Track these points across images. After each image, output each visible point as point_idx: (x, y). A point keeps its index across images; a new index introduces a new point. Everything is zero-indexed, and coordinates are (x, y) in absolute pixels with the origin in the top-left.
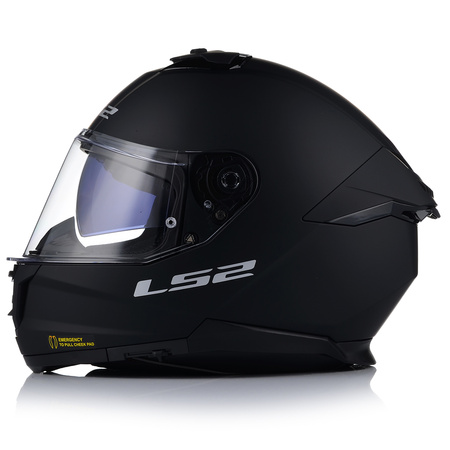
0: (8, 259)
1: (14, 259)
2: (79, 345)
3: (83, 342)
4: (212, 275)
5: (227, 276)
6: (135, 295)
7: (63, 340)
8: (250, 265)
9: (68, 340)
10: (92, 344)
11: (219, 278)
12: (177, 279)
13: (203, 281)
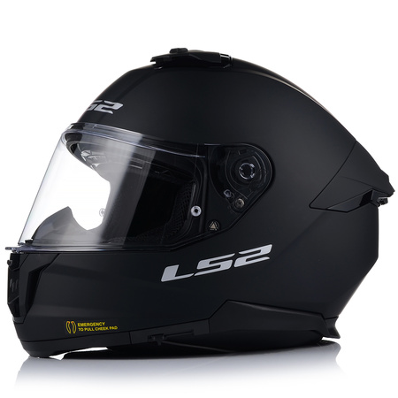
0: (7, 248)
1: (10, 248)
2: (101, 329)
3: (105, 326)
4: (234, 259)
5: (247, 260)
6: (162, 280)
7: (82, 325)
8: (267, 249)
9: (88, 324)
10: (116, 328)
11: (241, 262)
12: (203, 264)
13: (226, 266)
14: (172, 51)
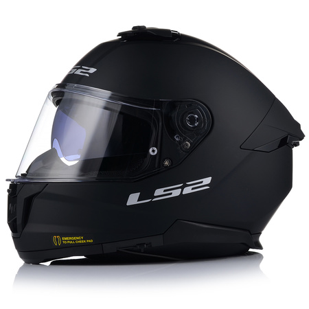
0: (7, 180)
1: (10, 180)
2: (80, 242)
3: (84, 240)
4: (182, 188)
5: (193, 189)
6: (128, 204)
7: (66, 239)
8: (207, 180)
9: (70, 238)
10: (91, 241)
11: (188, 190)
12: (159, 192)
13: (176, 193)
14: (134, 28)
